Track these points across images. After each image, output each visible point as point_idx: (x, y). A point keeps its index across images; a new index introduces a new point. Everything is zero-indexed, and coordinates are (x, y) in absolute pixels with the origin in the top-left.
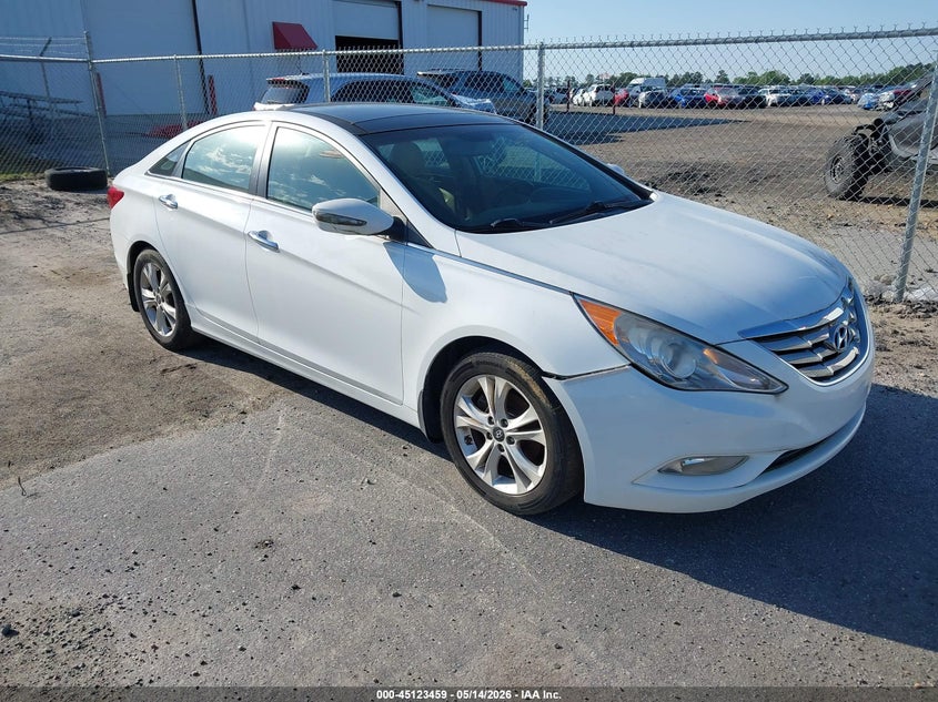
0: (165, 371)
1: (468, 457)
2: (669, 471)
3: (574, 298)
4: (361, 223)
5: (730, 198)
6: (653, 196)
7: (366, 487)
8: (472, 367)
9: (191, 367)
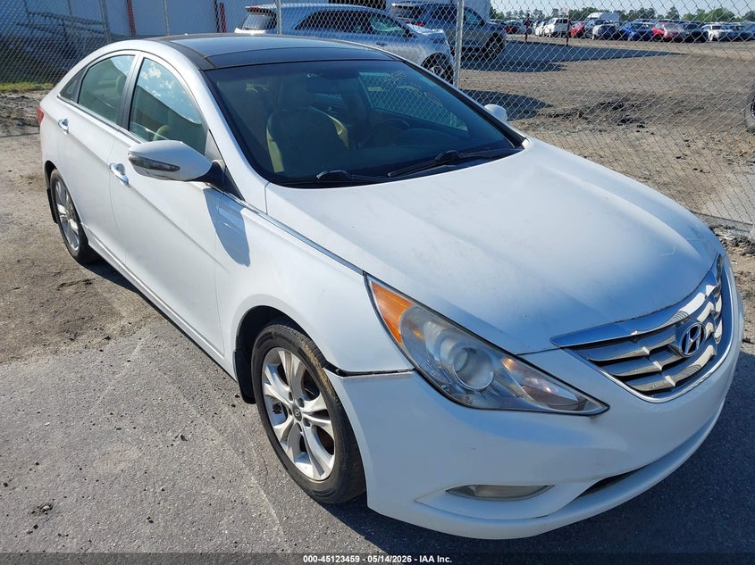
0: (63, 285)
1: (275, 427)
2: (465, 491)
3: (366, 281)
4: (174, 169)
5: (653, 129)
6: (525, 143)
7: (179, 441)
8: (271, 338)
9: (88, 282)
